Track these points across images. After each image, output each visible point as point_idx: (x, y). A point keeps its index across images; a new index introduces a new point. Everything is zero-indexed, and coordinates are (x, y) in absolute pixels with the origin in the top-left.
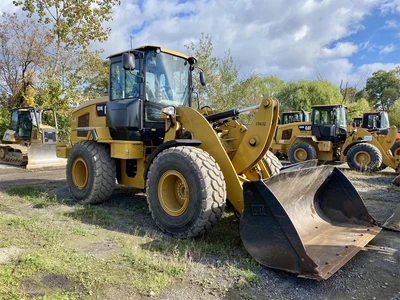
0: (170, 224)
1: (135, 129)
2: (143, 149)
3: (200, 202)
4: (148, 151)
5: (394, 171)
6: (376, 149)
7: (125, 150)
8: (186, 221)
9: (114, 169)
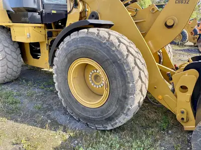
0: (84, 114)
1: (34, 10)
2: (45, 32)
3: (125, 98)
4: (50, 35)
5: (193, 44)
6: (186, 32)
7: (25, 33)
8: (106, 115)
9: (19, 51)
